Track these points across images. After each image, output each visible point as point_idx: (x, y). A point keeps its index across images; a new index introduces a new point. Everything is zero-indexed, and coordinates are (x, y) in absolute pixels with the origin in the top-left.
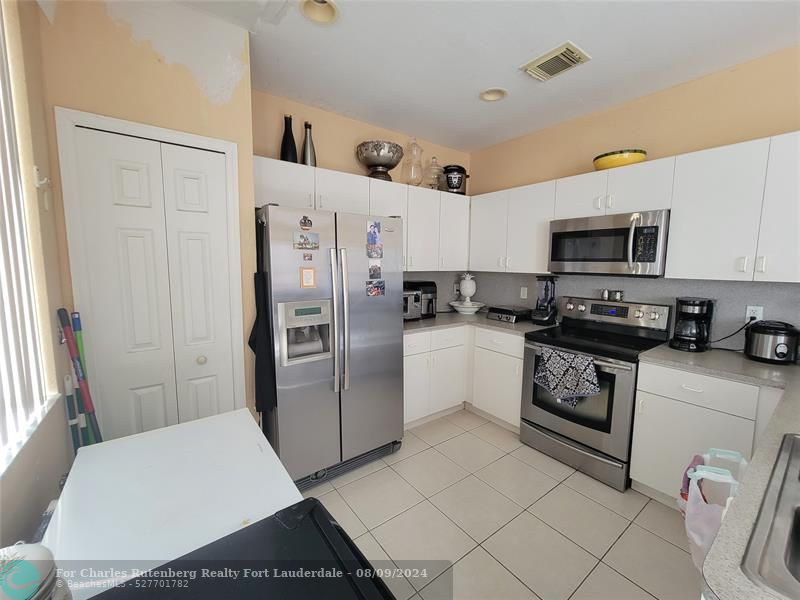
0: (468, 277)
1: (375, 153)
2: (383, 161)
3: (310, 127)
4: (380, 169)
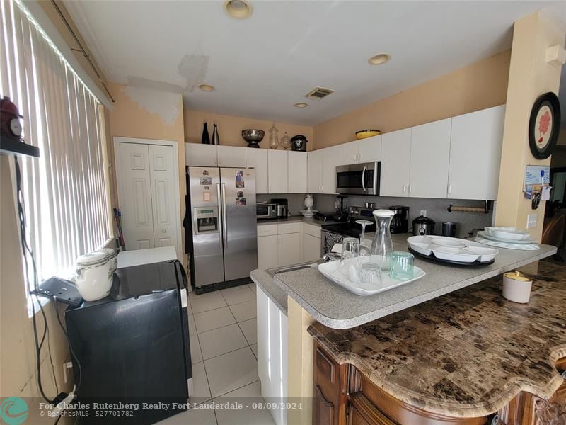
0: (309, 196)
1: (249, 135)
2: (254, 138)
3: (216, 126)
4: (253, 142)
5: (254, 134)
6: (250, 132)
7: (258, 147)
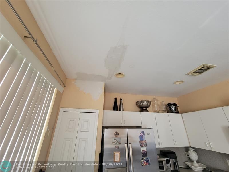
0: (192, 149)
1: (142, 104)
2: (145, 106)
3: (122, 100)
4: (144, 108)
5: (145, 103)
6: (142, 102)
7: (147, 111)
